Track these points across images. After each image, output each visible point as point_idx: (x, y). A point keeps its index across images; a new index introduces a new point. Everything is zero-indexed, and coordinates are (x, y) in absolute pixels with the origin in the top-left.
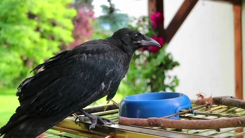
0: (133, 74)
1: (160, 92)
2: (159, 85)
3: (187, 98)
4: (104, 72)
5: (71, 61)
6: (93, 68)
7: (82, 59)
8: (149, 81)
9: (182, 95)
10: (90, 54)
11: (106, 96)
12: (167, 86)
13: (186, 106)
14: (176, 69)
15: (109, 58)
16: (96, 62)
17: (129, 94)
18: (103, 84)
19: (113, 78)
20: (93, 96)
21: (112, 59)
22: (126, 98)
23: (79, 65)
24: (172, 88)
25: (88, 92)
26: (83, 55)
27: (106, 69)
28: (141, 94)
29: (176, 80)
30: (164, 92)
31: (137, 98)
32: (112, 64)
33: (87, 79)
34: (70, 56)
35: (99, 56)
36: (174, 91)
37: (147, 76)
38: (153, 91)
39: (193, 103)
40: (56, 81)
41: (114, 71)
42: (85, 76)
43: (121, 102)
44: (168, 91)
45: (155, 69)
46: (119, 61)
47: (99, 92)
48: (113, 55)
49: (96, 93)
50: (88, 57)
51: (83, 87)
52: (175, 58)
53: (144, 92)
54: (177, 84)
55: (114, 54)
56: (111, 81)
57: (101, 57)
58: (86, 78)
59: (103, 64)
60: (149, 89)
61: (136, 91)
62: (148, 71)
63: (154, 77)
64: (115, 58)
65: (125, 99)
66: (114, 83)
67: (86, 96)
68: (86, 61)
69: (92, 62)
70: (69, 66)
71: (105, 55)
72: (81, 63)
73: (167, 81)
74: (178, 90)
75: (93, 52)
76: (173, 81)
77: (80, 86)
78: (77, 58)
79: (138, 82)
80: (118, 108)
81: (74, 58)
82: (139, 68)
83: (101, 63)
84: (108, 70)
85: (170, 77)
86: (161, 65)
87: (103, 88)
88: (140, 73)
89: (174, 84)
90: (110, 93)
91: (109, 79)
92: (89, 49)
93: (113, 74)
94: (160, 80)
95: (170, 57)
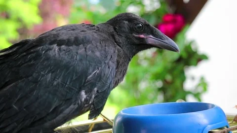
0: (135, 74)
1: (178, 102)
2: (177, 91)
3: (220, 111)
4: (85, 73)
5: (34, 55)
6: (67, 67)
7: (51, 53)
8: (160, 84)
9: (213, 106)
10: (63, 46)
11: (88, 113)
12: (189, 93)
13: (220, 124)
14: (203, 65)
15: (93, 52)
16: (72, 57)
17: (129, 105)
18: (83, 93)
19: (99, 85)
20: (67, 111)
21: (98, 54)
22: (124, 111)
23: (46, 62)
24: (197, 95)
25: (60, 106)
26: (52, 46)
27: (88, 69)
28: (148, 105)
29: (204, 84)
30: (183, 102)
31: (141, 111)
32: (99, 62)
33: (58, 84)
34: (31, 48)
35: (78, 49)
36: (200, 100)
37: (157, 77)
38: (167, 100)
39: (230, 120)
40: (8, 87)
41: (101, 72)
42: (54, 80)
43: (116, 118)
44: (191, 99)
45: (169, 66)
46: (109, 57)
47: (77, 106)
48: (100, 48)
49: (72, 106)
50: (60, 49)
51: (51, 96)
52: (202, 49)
53: (152, 101)
54: (205, 90)
55: (102, 47)
56: (96, 89)
57: (81, 50)
58: (55, 83)
59: (84, 62)
60: (160, 97)
61: (139, 101)
62: (158, 68)
63: (169, 78)
64: (103, 52)
65: (122, 113)
66: (100, 91)
67: (56, 111)
68: (57, 55)
69: (66, 58)
70: (29, 63)
71: (88, 47)
72: (48, 59)
73: (189, 85)
74: (206, 99)
75: (68, 43)
76: (199, 85)
77: (47, 94)
78: (42, 50)
79: (143, 86)
80: (111, 127)
81: (38, 51)
82: (145, 64)
83: (81, 60)
84: (91, 70)
85: (193, 78)
86: (180, 60)
87: (83, 100)
88: (146, 71)
89: (200, 89)
90: (94, 108)
91: (93, 85)
92: (64, 37)
93: (99, 77)
94: (178, 82)
95: (193, 47)
